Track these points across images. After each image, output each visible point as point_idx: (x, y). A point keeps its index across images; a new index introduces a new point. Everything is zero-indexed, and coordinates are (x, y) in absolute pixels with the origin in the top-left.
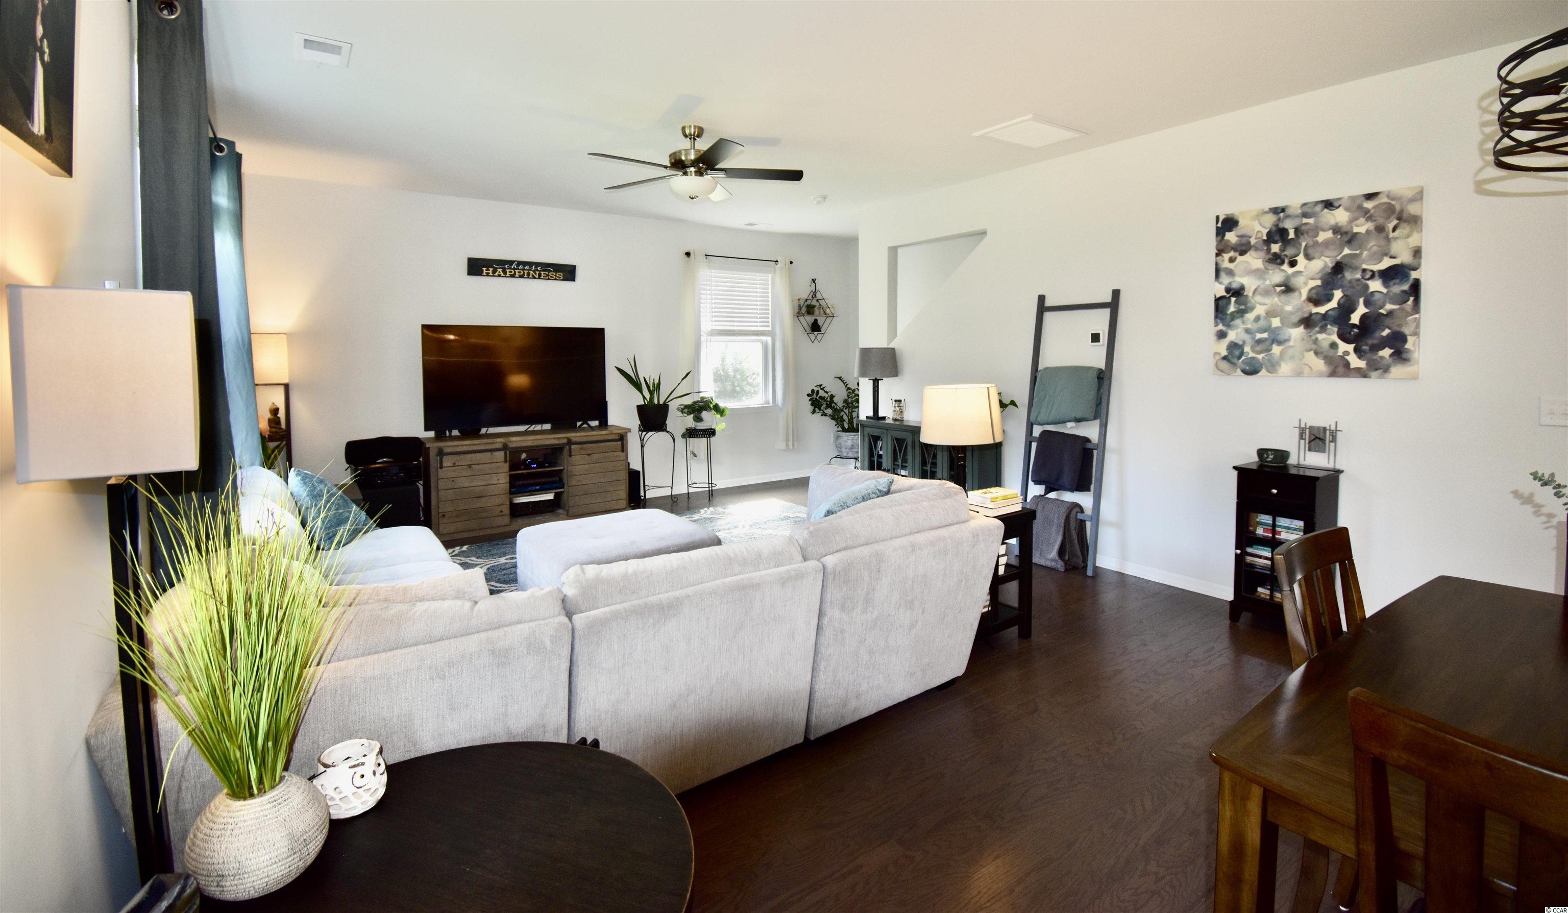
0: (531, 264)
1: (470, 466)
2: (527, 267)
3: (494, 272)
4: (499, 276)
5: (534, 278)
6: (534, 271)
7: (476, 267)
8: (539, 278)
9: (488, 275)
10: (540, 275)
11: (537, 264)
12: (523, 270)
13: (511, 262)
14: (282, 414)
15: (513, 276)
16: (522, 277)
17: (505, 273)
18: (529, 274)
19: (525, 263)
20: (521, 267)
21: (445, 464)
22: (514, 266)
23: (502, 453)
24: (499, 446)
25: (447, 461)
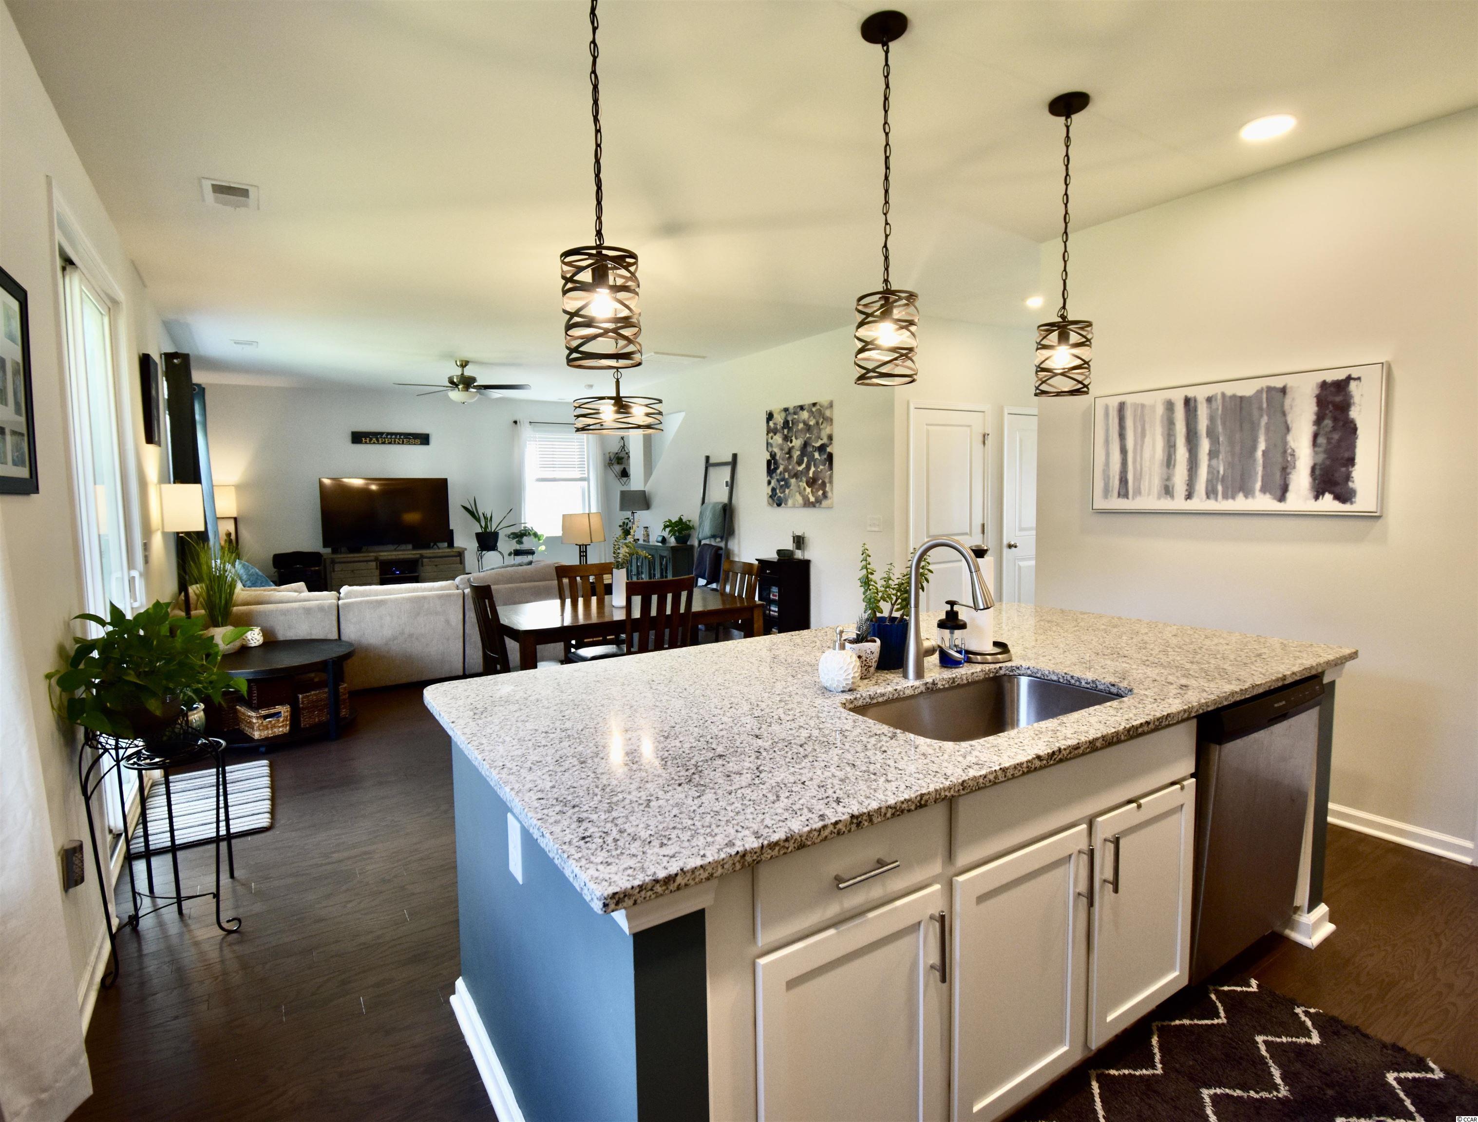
0: (396, 434)
1: (353, 571)
2: (393, 437)
3: (370, 440)
4: (374, 443)
5: (399, 443)
6: (399, 439)
7: (358, 438)
8: (403, 443)
9: (366, 443)
10: (403, 441)
11: (401, 434)
12: (391, 438)
13: (381, 434)
14: (233, 537)
15: (384, 443)
16: (390, 443)
17: (378, 441)
18: (395, 441)
19: (392, 434)
20: (389, 437)
21: (336, 570)
22: (384, 436)
23: (374, 563)
24: (373, 558)
25: (338, 567)
